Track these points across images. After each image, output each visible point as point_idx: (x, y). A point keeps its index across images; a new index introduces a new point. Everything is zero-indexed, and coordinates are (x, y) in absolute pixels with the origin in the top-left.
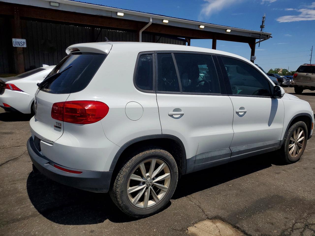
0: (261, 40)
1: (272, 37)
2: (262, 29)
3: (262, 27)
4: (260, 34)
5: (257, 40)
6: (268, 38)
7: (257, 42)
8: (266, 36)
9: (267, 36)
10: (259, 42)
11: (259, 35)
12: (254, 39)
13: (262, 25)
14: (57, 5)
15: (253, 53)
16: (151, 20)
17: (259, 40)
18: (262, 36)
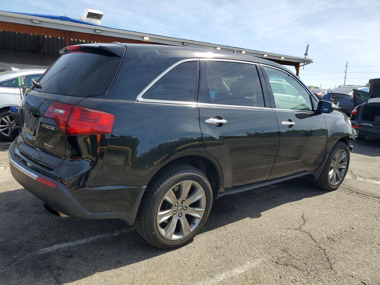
1: (313, 62)
2: (305, 57)
3: (306, 54)
5: (301, 64)
6: (310, 63)
9: (309, 61)
11: (303, 61)
12: (298, 63)
14: (187, 44)
15: (297, 74)
17: (303, 64)
18: (305, 61)
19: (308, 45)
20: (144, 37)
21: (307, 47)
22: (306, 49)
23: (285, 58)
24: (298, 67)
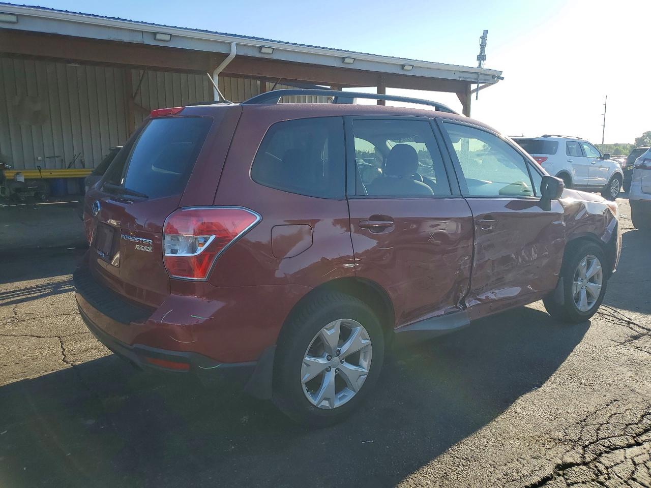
0: (480, 85)
1: (502, 79)
2: (480, 64)
3: (481, 57)
4: (477, 73)
5: (473, 87)
6: (495, 82)
7: (474, 91)
8: (491, 76)
9: (494, 77)
10: (477, 90)
11: (475, 76)
12: (467, 84)
13: (481, 53)
14: (13, 19)
16: (234, 48)
18: (481, 77)
19: (486, 32)
21: (484, 38)
22: (479, 41)
24: (467, 96)
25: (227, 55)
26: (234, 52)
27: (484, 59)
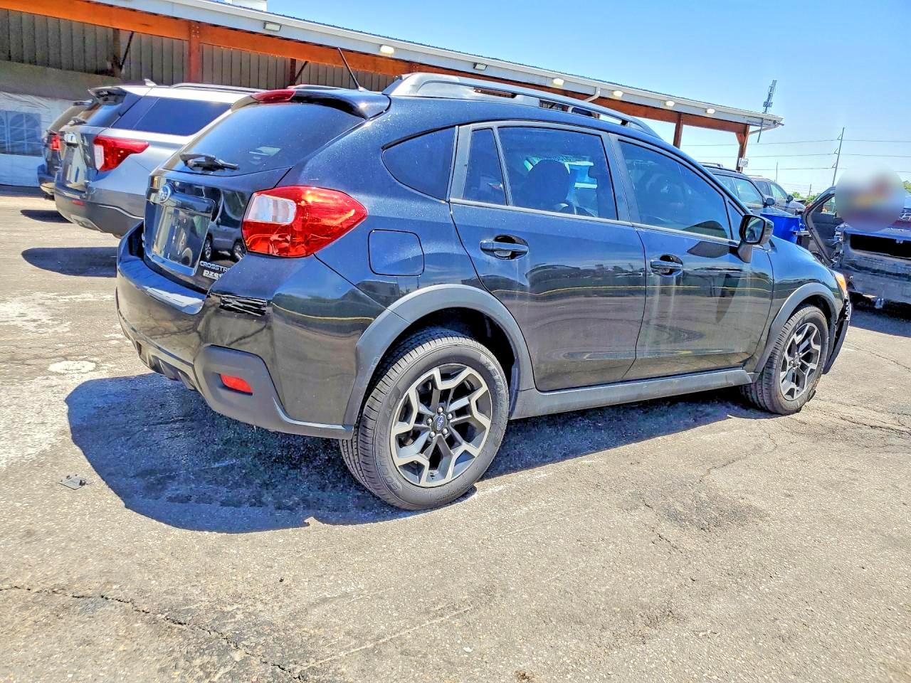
1: (783, 125)
2: (766, 110)
3: (767, 105)
4: (762, 119)
5: (752, 129)
6: (775, 127)
7: (754, 132)
8: (771, 123)
9: (775, 122)
10: (760, 131)
11: (760, 121)
12: (746, 126)
13: (768, 101)
14: (483, 67)
15: (741, 154)
16: (599, 92)
17: (759, 128)
20: (381, 46)
21: (772, 88)
22: (768, 91)
23: (716, 111)
24: (745, 136)
25: (592, 96)
26: (598, 94)
27: (769, 106)
